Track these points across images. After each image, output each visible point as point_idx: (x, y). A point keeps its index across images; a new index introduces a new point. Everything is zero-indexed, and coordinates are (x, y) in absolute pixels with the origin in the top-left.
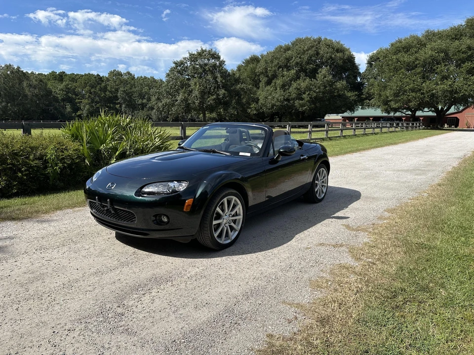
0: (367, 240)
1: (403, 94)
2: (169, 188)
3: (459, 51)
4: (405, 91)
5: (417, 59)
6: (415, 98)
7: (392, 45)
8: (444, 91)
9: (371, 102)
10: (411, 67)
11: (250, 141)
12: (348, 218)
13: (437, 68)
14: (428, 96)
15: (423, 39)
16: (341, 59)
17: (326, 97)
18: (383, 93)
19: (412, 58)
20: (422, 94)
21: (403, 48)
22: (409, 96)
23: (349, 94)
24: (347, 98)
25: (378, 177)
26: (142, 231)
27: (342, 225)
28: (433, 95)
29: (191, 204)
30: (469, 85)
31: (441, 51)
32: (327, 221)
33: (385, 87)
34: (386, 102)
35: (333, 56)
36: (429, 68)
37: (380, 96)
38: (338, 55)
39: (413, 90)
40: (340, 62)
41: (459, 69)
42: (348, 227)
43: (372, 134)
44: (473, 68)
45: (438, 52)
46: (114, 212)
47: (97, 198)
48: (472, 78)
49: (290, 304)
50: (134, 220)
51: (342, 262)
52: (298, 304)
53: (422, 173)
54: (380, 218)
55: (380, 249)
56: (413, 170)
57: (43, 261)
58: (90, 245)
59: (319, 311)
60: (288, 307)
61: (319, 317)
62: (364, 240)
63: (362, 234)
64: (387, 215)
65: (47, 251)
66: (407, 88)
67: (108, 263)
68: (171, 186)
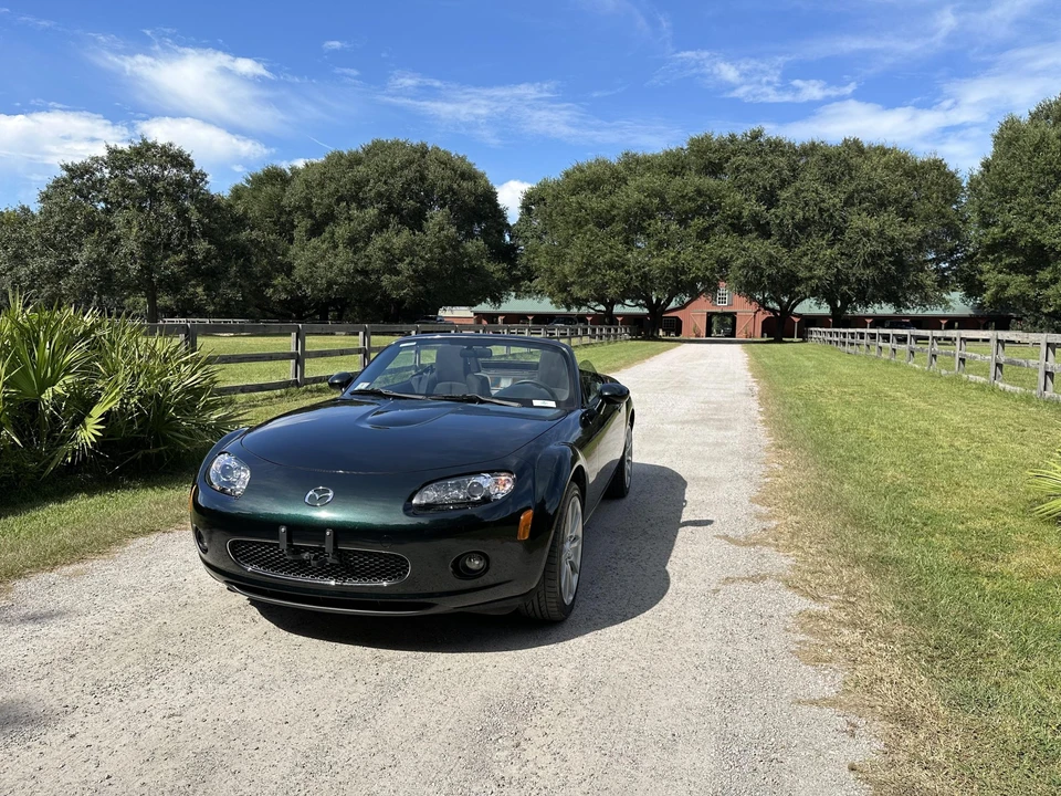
0: (789, 561)
1: (594, 271)
2: (474, 489)
3: (682, 197)
4: (596, 267)
5: (613, 206)
6: (616, 281)
7: (567, 175)
8: (663, 269)
9: (533, 284)
10: (604, 221)
11: (479, 371)
12: (709, 522)
13: (649, 225)
14: (637, 277)
15: (621, 168)
16: (470, 193)
17: (446, 270)
18: (557, 269)
19: (605, 204)
20: (627, 272)
21: (589, 184)
22: (604, 275)
23: (491, 267)
24: (489, 275)
26: (422, 600)
27: (718, 536)
28: (645, 276)
29: (530, 522)
30: (703, 260)
31: (653, 193)
32: (683, 532)
33: (560, 258)
34: (563, 287)
35: (455, 186)
36: (636, 222)
37: (553, 273)
38: (464, 184)
39: (611, 265)
40: (470, 200)
41: (685, 229)
42: (726, 537)
44: (706, 229)
45: (648, 196)
46: (336, 562)
47: (283, 530)
48: (707, 246)
49: (814, 702)
50: (400, 575)
51: (798, 608)
52: (825, 699)
53: (724, 425)
54: (759, 517)
55: (829, 574)
56: (704, 421)
57: (157, 718)
58: (235, 658)
59: (873, 704)
60: (815, 709)
61: (886, 713)
62: (782, 561)
63: (766, 550)
64: (764, 510)
65: (132, 693)
66: (600, 260)
67: (346, 694)
68: (480, 485)
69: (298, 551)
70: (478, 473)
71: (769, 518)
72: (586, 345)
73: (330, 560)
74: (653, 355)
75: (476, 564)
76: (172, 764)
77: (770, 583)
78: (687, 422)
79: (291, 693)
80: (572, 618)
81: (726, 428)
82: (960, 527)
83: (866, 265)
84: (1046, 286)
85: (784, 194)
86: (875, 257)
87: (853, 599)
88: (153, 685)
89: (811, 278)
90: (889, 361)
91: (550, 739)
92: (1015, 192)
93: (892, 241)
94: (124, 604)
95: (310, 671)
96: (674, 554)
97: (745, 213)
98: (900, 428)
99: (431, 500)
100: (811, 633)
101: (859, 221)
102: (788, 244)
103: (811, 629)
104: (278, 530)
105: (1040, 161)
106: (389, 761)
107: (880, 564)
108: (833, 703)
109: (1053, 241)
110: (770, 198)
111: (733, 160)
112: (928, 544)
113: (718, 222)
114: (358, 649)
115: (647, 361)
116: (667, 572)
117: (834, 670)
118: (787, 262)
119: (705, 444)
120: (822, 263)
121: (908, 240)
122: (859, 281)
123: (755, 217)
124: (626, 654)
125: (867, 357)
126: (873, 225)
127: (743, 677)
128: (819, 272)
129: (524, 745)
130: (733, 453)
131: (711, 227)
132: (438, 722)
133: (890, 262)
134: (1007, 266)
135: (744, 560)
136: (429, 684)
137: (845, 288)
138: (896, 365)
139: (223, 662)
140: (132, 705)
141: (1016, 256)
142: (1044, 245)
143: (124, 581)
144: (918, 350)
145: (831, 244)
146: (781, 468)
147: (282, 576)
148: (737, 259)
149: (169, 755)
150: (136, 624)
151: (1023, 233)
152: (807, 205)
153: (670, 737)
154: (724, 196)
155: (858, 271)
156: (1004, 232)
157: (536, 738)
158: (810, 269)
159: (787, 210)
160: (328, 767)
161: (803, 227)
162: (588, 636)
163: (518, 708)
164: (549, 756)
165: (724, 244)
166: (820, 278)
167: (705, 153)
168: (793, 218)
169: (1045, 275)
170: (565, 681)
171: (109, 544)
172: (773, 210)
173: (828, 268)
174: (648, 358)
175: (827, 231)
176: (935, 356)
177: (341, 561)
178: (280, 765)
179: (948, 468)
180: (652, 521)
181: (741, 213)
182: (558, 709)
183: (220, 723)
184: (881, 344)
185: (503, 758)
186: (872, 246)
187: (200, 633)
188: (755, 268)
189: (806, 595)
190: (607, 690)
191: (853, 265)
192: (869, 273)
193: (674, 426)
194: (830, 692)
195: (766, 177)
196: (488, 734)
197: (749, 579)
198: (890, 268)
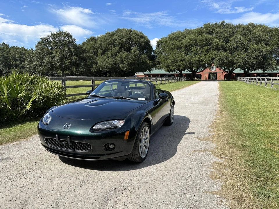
0: (215, 146)
1: (176, 62)
2: (112, 124)
3: (201, 40)
4: (177, 61)
5: (182, 44)
6: (182, 65)
7: (169, 36)
8: (196, 61)
9: (160, 66)
10: (179, 48)
11: (130, 90)
12: (194, 133)
13: (192, 49)
14: (188, 63)
15: (184, 33)
16: (143, 42)
17: (136, 63)
18: (166, 61)
19: (180, 43)
20: (185, 62)
21: (175, 38)
22: (179, 63)
23: (148, 62)
24: (148, 64)
25: (188, 108)
26: (94, 156)
27: (195, 138)
28: (191, 63)
29: (128, 134)
30: (207, 58)
32: (185, 136)
33: (167, 58)
34: (168, 66)
35: (139, 40)
36: (188, 48)
37: (165, 63)
38: (141, 39)
39: (181, 60)
40: (143, 44)
41: (202, 49)
42: (198, 138)
43: (164, 83)
44: (208, 49)
45: (192, 41)
46: (71, 145)
47: (57, 135)
48: (208, 54)
49: (211, 192)
50: (89, 149)
51: (214, 161)
52: (215, 191)
53: (207, 104)
54: (209, 132)
55: (226, 150)
56: (201, 103)
57: (18, 188)
58: (47, 170)
59: (229, 194)
60: (211, 195)
61: (233, 197)
62: (213, 146)
63: (209, 142)
64: (211, 130)
65: (16, 179)
66: (178, 59)
67: (72, 182)
68: (114, 124)
69: (61, 141)
70: (113, 120)
71: (212, 132)
72: (173, 82)
73: (70, 144)
74: (191, 85)
75: (111, 146)
76: (16, 202)
77: (207, 152)
78: (196, 103)
79: (57, 182)
80: (144, 161)
81: (207, 105)
82: (271, 136)
83: (254, 59)
85: (230, 39)
86: (257, 57)
87: (232, 158)
88: (22, 178)
89: (238, 63)
90: (259, 86)
91: (126, 200)
93: (262, 51)
94: (25, 153)
95: (65, 175)
96: (180, 143)
97: (219, 45)
98: (259, 105)
99: (99, 128)
100: (216, 169)
101: (252, 46)
102: (231, 53)
103: (216, 168)
104: (55, 135)
106: (76, 205)
107: (242, 147)
108: (217, 193)
110: (226, 40)
111: (216, 30)
112: (260, 141)
113: (212, 48)
114: (81, 169)
115: (190, 86)
116: (177, 148)
117: (220, 182)
118: (231, 58)
119: (199, 110)
120: (241, 58)
121: (267, 51)
122: (252, 63)
123: (222, 46)
124: (157, 173)
125: (253, 85)
126: (257, 47)
127: (191, 183)
128: (241, 61)
129: (118, 202)
130: (207, 113)
131: (210, 49)
132: (95, 193)
133: (262, 58)
135: (201, 145)
136: (96, 180)
137: (248, 65)
138: (261, 87)
139: (43, 171)
140: (14, 183)
143: (27, 147)
144: (268, 83)
145: (244, 53)
146: (220, 117)
147: (59, 148)
148: (217, 57)
149: (17, 199)
150: (25, 159)
152: (237, 42)
153: (162, 202)
154: (213, 40)
155: (252, 60)
157: (122, 200)
158: (238, 60)
159: (232, 44)
160: (58, 206)
161: (236, 48)
162: (148, 167)
163: (120, 189)
164: (124, 206)
165: (213, 54)
166: (241, 63)
167: (208, 28)
168: (233, 46)
170: (136, 181)
171: (28, 136)
172: (227, 44)
173: (243, 60)
174: (190, 85)
175: (243, 49)
176: (273, 84)
177: (72, 144)
178: (45, 204)
179: (271, 118)
180: (177, 133)
181: (218, 45)
182: (131, 191)
183: (35, 190)
184: (257, 81)
185: (110, 206)
186: (256, 53)
187: (41, 162)
188: (222, 60)
189: (217, 156)
190: (148, 185)
191: (251, 59)
192: (255, 61)
193: (192, 105)
194: (217, 189)
195: (226, 34)
196: (108, 197)
197: (201, 151)
198: (261, 60)
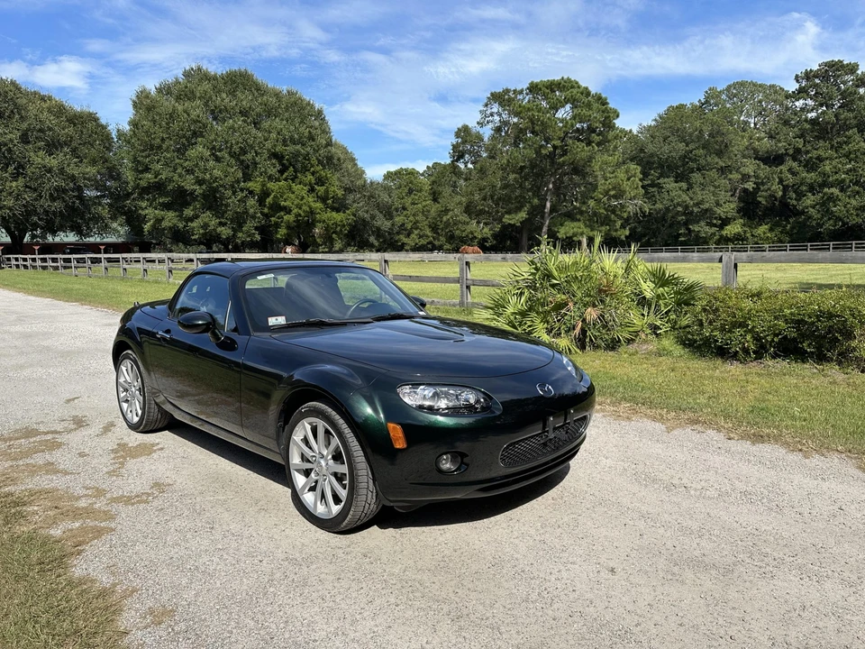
83: (53, 199)
84: (191, 219)
86: (58, 194)
92: (160, 147)
93: (73, 178)
101: (39, 158)
105: (175, 126)
109: (192, 187)
120: (10, 194)
121: (85, 179)
122: (46, 212)
126: (53, 162)
133: (74, 196)
134: (161, 204)
137: (35, 218)
141: (166, 197)
142: (186, 191)
145: (15, 177)
151: (170, 180)
155: (45, 203)
156: (156, 177)
166: (10, 209)
169: (188, 212)
173: (17, 199)
175: (7, 165)
186: (56, 182)
191: (41, 197)
198: (74, 203)
